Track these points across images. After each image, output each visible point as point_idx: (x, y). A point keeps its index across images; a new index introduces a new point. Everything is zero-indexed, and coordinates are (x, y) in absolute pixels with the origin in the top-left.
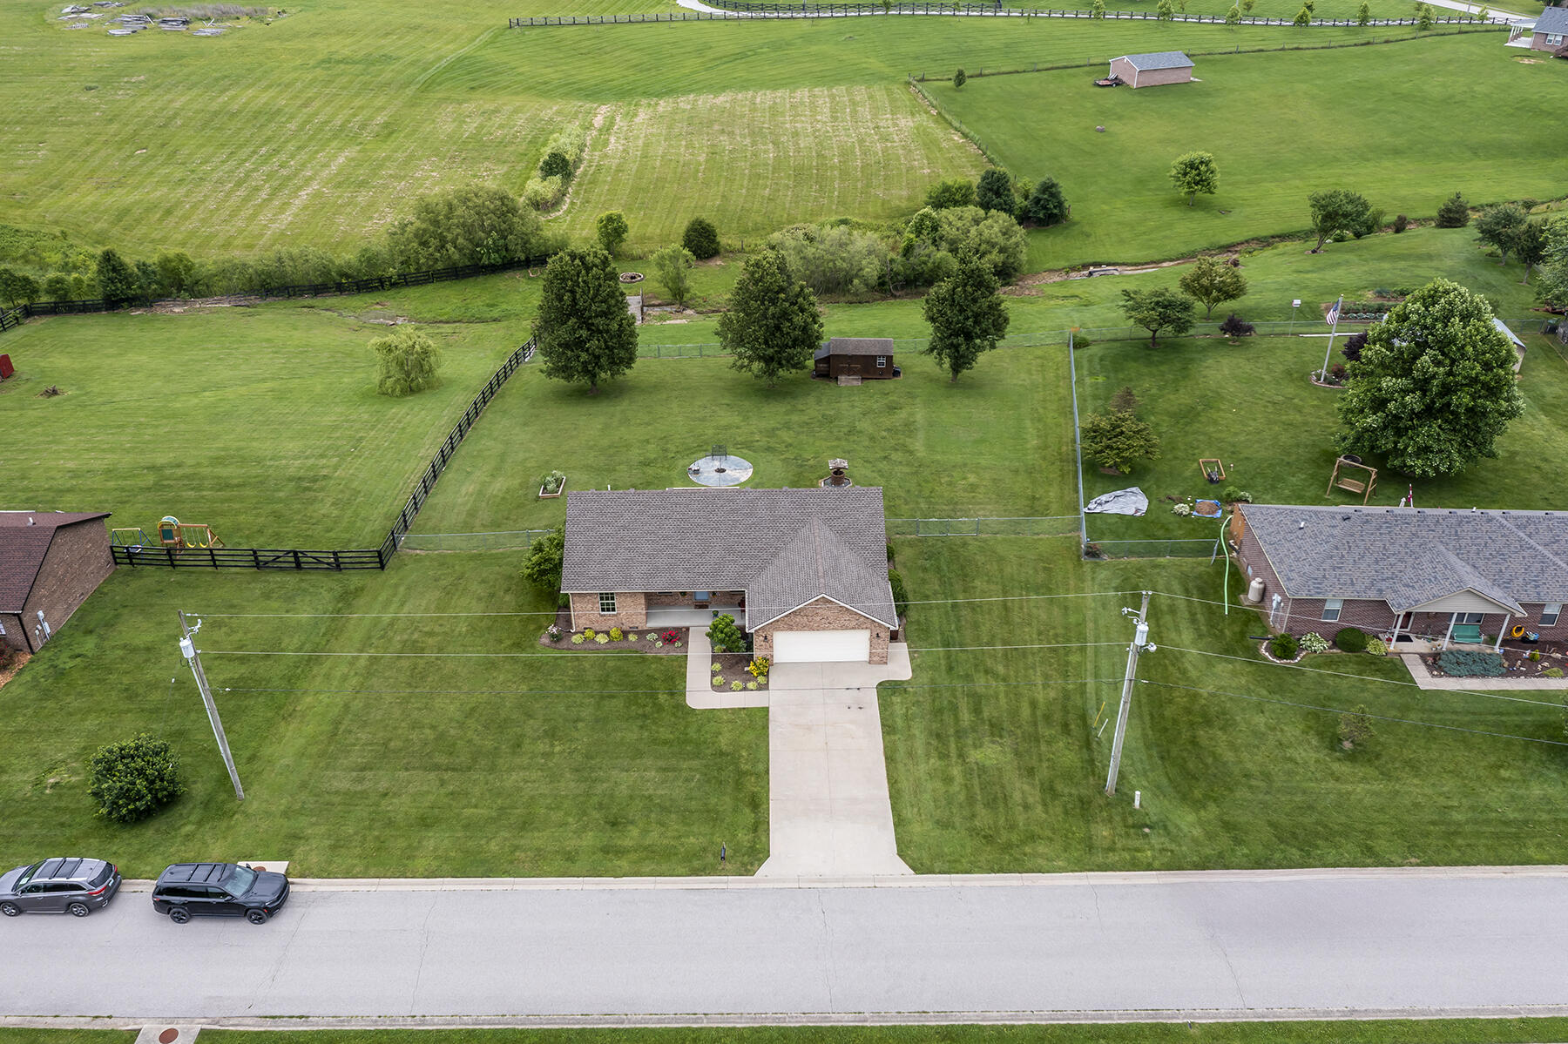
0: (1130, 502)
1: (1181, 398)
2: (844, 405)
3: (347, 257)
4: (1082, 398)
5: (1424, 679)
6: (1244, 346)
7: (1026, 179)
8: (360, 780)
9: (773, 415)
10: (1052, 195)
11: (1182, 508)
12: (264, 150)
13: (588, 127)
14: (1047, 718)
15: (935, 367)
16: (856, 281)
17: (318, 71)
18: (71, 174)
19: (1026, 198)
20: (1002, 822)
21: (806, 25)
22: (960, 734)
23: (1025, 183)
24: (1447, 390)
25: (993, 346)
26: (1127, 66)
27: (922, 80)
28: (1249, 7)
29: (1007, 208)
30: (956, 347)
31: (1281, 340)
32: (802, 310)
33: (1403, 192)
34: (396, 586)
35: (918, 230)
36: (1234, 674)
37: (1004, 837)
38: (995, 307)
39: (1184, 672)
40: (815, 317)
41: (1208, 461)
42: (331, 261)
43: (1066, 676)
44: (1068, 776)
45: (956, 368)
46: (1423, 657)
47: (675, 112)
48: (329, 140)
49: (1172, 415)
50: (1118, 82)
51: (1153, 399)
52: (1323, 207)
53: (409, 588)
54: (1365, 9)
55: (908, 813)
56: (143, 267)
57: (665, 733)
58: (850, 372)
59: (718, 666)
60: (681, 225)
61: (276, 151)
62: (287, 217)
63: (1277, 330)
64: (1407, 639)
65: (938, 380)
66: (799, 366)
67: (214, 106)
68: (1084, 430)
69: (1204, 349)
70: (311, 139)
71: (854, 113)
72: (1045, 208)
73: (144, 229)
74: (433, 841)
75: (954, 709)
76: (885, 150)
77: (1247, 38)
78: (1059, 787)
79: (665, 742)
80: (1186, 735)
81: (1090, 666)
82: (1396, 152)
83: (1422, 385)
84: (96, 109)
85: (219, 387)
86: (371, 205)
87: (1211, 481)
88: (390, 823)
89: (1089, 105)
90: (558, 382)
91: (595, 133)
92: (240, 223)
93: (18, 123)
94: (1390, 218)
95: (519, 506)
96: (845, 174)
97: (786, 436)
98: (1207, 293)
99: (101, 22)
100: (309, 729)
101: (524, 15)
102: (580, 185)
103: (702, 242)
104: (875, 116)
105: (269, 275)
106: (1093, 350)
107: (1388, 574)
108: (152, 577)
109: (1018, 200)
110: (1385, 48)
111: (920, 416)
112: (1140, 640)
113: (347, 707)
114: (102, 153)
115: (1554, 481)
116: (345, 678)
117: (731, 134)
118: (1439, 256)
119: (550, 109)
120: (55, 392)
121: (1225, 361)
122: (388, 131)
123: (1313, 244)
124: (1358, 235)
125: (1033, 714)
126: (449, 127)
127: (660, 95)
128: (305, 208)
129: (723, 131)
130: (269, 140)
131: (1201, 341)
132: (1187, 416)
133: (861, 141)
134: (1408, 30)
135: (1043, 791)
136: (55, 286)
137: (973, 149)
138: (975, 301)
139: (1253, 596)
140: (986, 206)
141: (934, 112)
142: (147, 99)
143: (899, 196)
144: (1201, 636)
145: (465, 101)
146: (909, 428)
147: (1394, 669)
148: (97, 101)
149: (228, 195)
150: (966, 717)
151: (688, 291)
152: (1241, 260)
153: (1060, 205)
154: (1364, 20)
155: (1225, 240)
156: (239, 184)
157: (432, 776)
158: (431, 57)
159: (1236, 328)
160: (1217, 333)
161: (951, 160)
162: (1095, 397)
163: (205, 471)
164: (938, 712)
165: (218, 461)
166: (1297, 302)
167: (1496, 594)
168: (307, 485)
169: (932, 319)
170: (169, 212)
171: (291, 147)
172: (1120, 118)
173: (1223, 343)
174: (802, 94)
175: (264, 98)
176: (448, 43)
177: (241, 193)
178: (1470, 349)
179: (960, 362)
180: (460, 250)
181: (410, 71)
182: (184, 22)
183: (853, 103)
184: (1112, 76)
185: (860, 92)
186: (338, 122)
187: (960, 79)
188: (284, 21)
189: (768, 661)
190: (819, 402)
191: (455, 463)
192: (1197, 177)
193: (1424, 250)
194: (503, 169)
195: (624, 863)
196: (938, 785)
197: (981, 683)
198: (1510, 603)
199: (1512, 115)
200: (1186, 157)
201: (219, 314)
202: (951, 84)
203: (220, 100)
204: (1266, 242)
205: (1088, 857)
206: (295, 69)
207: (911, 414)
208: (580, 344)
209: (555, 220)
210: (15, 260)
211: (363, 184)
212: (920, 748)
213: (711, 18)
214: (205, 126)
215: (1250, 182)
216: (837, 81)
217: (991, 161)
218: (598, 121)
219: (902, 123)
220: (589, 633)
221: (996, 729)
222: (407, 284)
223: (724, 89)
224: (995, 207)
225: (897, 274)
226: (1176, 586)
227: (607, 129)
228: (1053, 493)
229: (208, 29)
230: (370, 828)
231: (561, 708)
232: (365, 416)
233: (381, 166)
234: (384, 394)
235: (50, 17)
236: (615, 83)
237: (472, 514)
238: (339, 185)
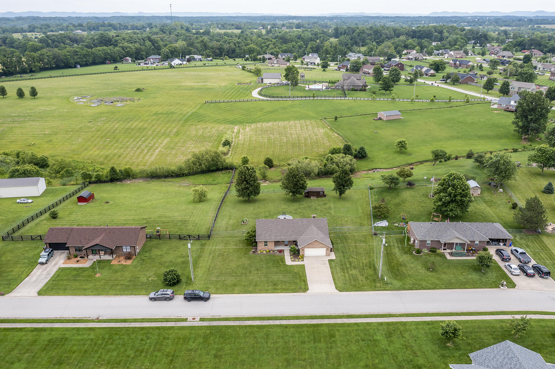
0: (384, 224)
1: (397, 201)
2: (313, 203)
3: (173, 168)
4: (372, 201)
5: (449, 257)
6: (413, 188)
7: (356, 146)
8: (218, 278)
9: (295, 206)
10: (363, 151)
11: (396, 225)
12: (143, 139)
13: (233, 132)
14: (366, 266)
15: (336, 194)
16: (312, 174)
17: (154, 117)
18: (90, 146)
19: (356, 151)
20: (357, 283)
21: (290, 102)
22: (347, 269)
23: (356, 147)
24: (455, 196)
25: (349, 189)
26: (383, 114)
27: (325, 118)
28: (417, 96)
29: (351, 154)
30: (340, 189)
31: (422, 187)
32: (302, 180)
33: (459, 149)
34: (214, 243)
35: (327, 160)
36: (407, 257)
37: (358, 286)
38: (350, 179)
39: (396, 257)
40: (305, 182)
41: (402, 214)
42: (170, 169)
43: (370, 258)
44: (371, 275)
45: (340, 194)
46: (449, 253)
47: (257, 127)
48: (161, 136)
49: (394, 205)
50: (380, 119)
51: (390, 201)
52: (435, 153)
53: (216, 243)
54: (450, 97)
55: (337, 282)
56: (120, 171)
57: (282, 269)
58: (313, 196)
59: (292, 257)
60: (263, 159)
61: (147, 139)
62: (153, 157)
63: (421, 185)
64: (446, 250)
65: (336, 197)
66: (301, 194)
67: (127, 127)
68: (373, 207)
69: (403, 189)
70: (156, 136)
71: (307, 128)
72: (361, 154)
73: (114, 161)
74: (237, 288)
75: (346, 264)
76: (316, 138)
77: (416, 106)
78: (369, 277)
79: (283, 271)
80: (396, 268)
81: (375, 256)
82: (458, 138)
83: (450, 195)
84: (93, 128)
85: (150, 201)
86: (176, 154)
87: (403, 219)
88: (227, 285)
89: (372, 125)
90: (241, 198)
91: (235, 134)
92: (140, 159)
93: (72, 131)
94: (454, 156)
95: (237, 226)
96: (306, 145)
97: (300, 210)
98: (403, 175)
99: (87, 102)
100: (204, 269)
101: (209, 99)
102: (233, 148)
103: (269, 163)
104: (313, 129)
105: (154, 173)
106: (375, 190)
107: (440, 235)
108: (155, 242)
109: (354, 152)
110: (456, 108)
111: (332, 206)
112: (384, 243)
113: (210, 266)
114: (97, 140)
115: (484, 218)
116: (208, 260)
117: (273, 134)
118: (465, 166)
119: (222, 127)
120: (108, 202)
121: (408, 192)
122: (177, 134)
123: (433, 163)
124: (446, 161)
125: (363, 265)
126: (194, 133)
127: (252, 123)
128: (158, 155)
129: (271, 133)
130: (144, 136)
131: (402, 187)
132: (398, 205)
133: (310, 136)
134: (463, 103)
135: (365, 278)
136: (98, 176)
137: (341, 138)
138: (345, 177)
139: (412, 242)
140: (345, 154)
141: (329, 128)
142: (107, 125)
143: (321, 151)
144: (400, 250)
145: (197, 125)
146: (330, 208)
147: (443, 256)
148: (93, 125)
149: (136, 151)
150: (348, 266)
151: (267, 176)
152: (414, 167)
153: (365, 153)
154: (450, 100)
155: (410, 162)
156: (138, 148)
157: (233, 277)
158: (185, 112)
159: (410, 185)
160: (406, 186)
161: (335, 141)
162: (375, 201)
163: (158, 219)
164: (342, 265)
165: (159, 217)
166: (425, 177)
167: (464, 239)
168: (184, 222)
169: (334, 182)
170: (120, 156)
171: (151, 138)
172: (381, 129)
173: (408, 188)
174: (292, 123)
175: (140, 124)
176: (189, 108)
177: (139, 151)
178: (459, 186)
179: (341, 193)
180: (205, 165)
181: (180, 116)
182: (112, 102)
183: (306, 125)
184: (378, 117)
185: (308, 122)
186: (163, 131)
187: (336, 118)
188: (140, 102)
189: (303, 255)
190: (306, 203)
191: (219, 217)
192: (402, 146)
193: (462, 164)
194: (211, 144)
195: (279, 291)
196: (343, 278)
197: (351, 260)
198: (467, 240)
199: (490, 127)
200: (399, 140)
201: (140, 183)
202: (333, 119)
203: (128, 125)
204: (421, 162)
205: (375, 289)
206: (147, 116)
207: (330, 205)
208: (247, 188)
209: (227, 158)
210: (79, 169)
211: (173, 148)
212: (339, 272)
213: (263, 100)
214: (125, 132)
215: (417, 146)
216: (301, 119)
217: (346, 141)
218: (235, 130)
219: (321, 131)
220: (261, 251)
221: (355, 268)
222: (190, 175)
223: (269, 121)
224: (348, 154)
225: (322, 172)
226: (394, 240)
227: (238, 132)
228: (366, 222)
229: (119, 104)
230: (223, 286)
231: (259, 265)
232: (192, 207)
233: (177, 143)
234: (194, 202)
235: (71, 100)
236: (238, 120)
237: (227, 228)
238: (166, 149)
